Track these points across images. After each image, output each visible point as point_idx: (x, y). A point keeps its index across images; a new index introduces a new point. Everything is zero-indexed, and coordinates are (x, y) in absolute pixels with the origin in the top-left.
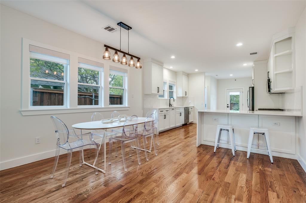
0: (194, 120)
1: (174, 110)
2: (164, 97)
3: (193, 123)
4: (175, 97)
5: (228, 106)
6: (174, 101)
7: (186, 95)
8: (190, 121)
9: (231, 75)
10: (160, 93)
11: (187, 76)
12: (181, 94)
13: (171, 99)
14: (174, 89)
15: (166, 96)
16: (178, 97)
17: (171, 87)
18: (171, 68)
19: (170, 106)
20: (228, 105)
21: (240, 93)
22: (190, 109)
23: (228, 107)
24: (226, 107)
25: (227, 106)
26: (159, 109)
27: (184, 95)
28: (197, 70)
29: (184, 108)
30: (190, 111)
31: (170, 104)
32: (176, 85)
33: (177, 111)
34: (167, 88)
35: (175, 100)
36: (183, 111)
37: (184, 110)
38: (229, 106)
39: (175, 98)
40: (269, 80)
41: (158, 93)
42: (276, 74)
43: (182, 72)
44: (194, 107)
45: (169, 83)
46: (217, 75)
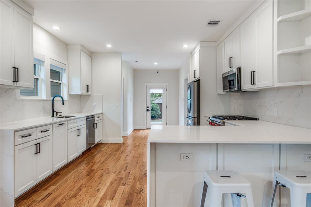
0: (102, 138)
1: (63, 126)
2: (37, 95)
3: (101, 143)
4: (65, 93)
5: (148, 109)
6: (63, 104)
7: (88, 92)
8: (96, 141)
9: (156, 64)
10: (21, 83)
11: (90, 56)
12: (77, 90)
13: (56, 99)
14: (64, 79)
15: (44, 92)
16: (71, 96)
17: (55, 74)
18: (56, 28)
19: (53, 115)
20: (148, 107)
21: (163, 90)
22: (96, 119)
23: (148, 110)
24: (146, 111)
25: (146, 109)
26: (15, 131)
27: (85, 92)
28: (109, 46)
29: (85, 118)
30: (96, 122)
31: (53, 111)
32: (67, 71)
33: (71, 126)
34: (44, 74)
35: (66, 100)
36: (83, 125)
37: (85, 122)
38: (150, 109)
39: (65, 98)
40: (239, 69)
41: (16, 85)
42: (279, 55)
43: (81, 45)
44: (102, 113)
45: (51, 65)
46: (137, 62)
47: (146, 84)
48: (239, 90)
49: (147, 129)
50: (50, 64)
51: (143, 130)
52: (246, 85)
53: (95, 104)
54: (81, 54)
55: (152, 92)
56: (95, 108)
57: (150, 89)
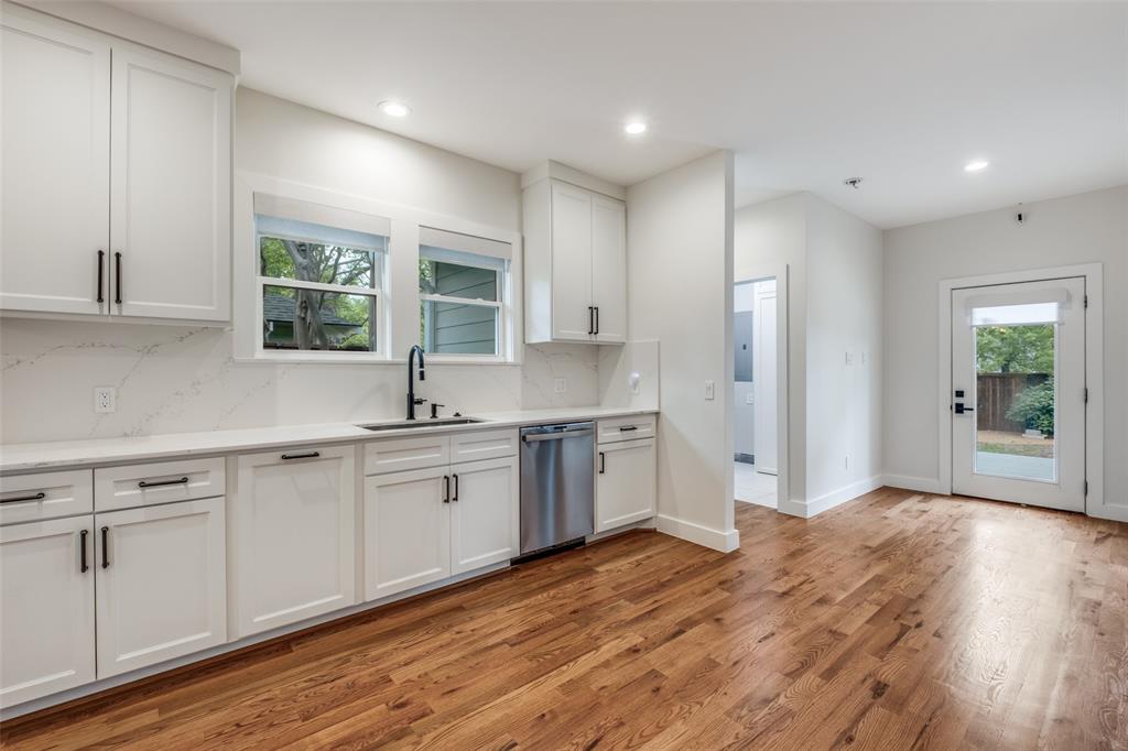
3: (652, 532)
4: (508, 343)
5: (960, 400)
7: (593, 332)
9: (977, 166)
11: (623, 202)
14: (507, 293)
15: (388, 338)
16: (532, 349)
19: (410, 415)
20: (960, 394)
21: (1062, 307)
22: (606, 435)
23: (960, 409)
24: (945, 411)
25: (946, 400)
31: (411, 401)
32: (518, 266)
33: (387, 462)
34: (388, 280)
36: (491, 461)
38: (971, 401)
39: (509, 356)
41: (120, 310)
43: (551, 161)
44: (657, 414)
45: (421, 246)
46: (853, 182)
47: (945, 286)
49: (954, 496)
50: (418, 243)
51: (928, 496)
53: (637, 375)
54: (555, 195)
55: (985, 320)
56: (637, 391)
57: (970, 305)
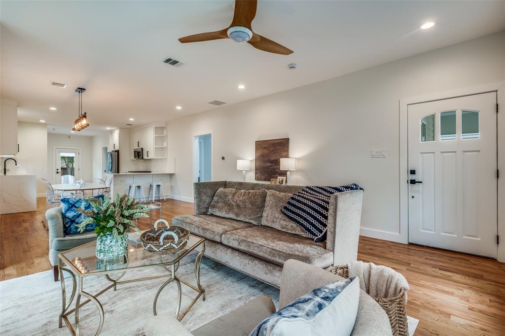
19: (5, 173)
20: (58, 170)
21: (75, 154)
23: (57, 173)
31: (5, 170)
40: (142, 149)
42: (156, 148)
48: (143, 158)
52: (145, 157)
